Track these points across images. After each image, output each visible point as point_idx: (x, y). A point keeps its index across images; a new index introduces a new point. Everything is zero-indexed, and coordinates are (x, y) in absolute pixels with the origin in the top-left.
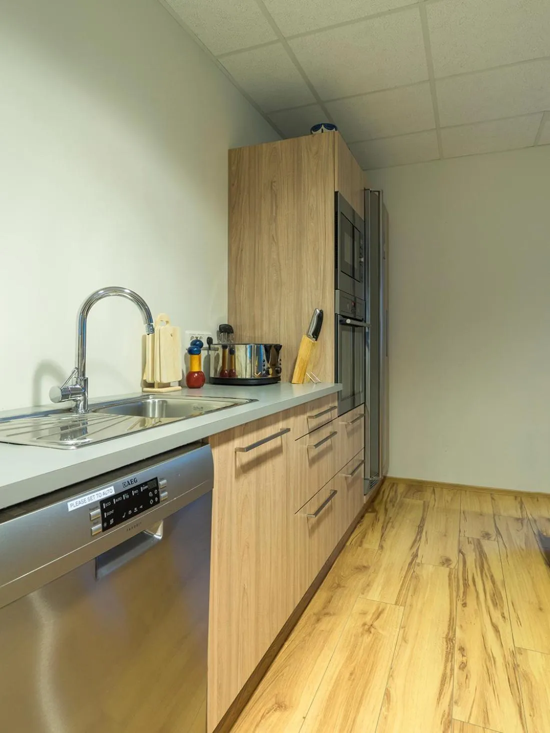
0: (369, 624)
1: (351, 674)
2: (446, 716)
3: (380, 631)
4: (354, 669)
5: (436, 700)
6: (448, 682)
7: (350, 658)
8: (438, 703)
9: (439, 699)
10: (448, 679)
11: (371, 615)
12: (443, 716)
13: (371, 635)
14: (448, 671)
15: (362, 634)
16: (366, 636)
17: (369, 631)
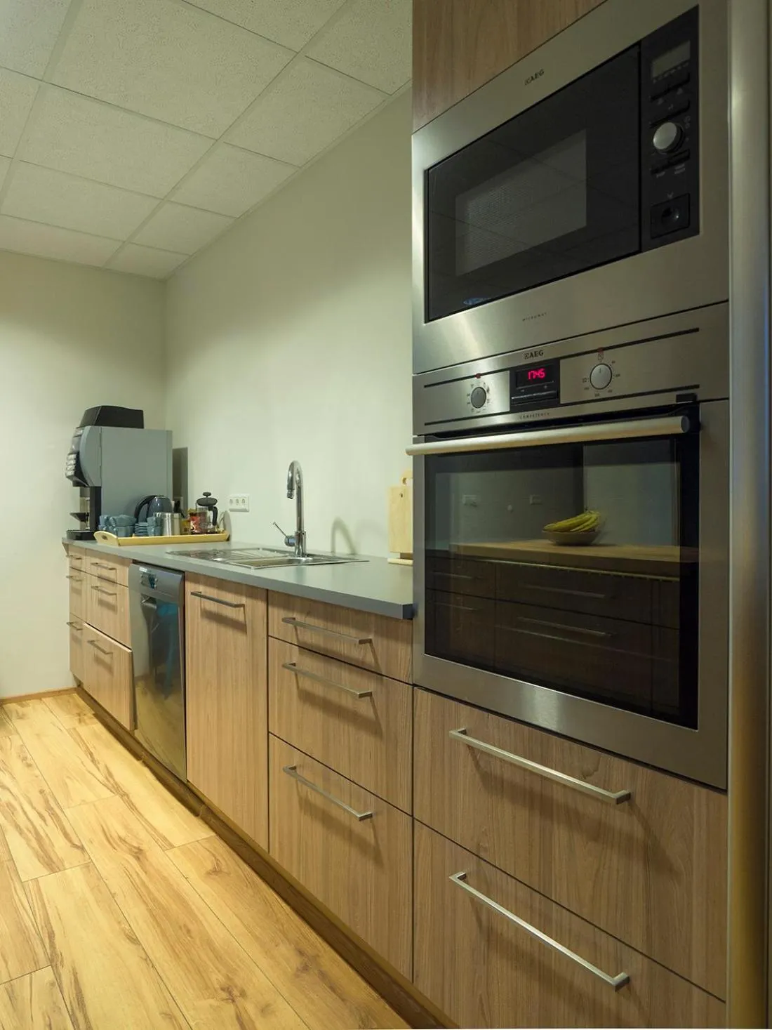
0: (239, 1000)
1: (189, 931)
2: (59, 963)
3: (212, 1002)
4: (191, 937)
5: (78, 971)
6: (72, 1001)
7: (209, 943)
8: (74, 969)
9: (75, 974)
10: (75, 1005)
11: (253, 1017)
12: (62, 962)
13: (217, 986)
14: (79, 1015)
15: (229, 978)
16: (221, 978)
17: (227, 990)
